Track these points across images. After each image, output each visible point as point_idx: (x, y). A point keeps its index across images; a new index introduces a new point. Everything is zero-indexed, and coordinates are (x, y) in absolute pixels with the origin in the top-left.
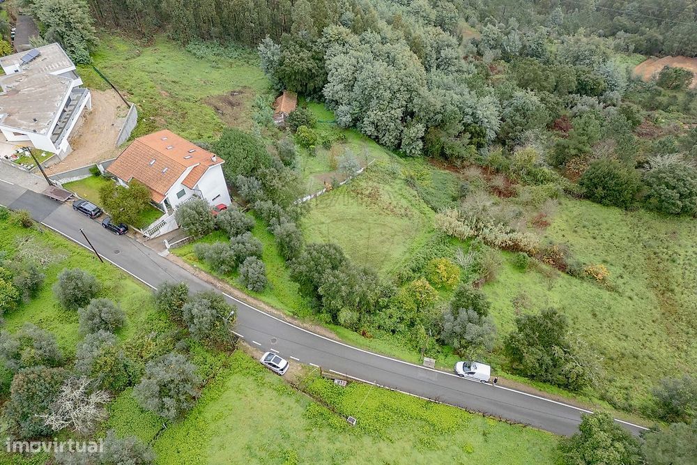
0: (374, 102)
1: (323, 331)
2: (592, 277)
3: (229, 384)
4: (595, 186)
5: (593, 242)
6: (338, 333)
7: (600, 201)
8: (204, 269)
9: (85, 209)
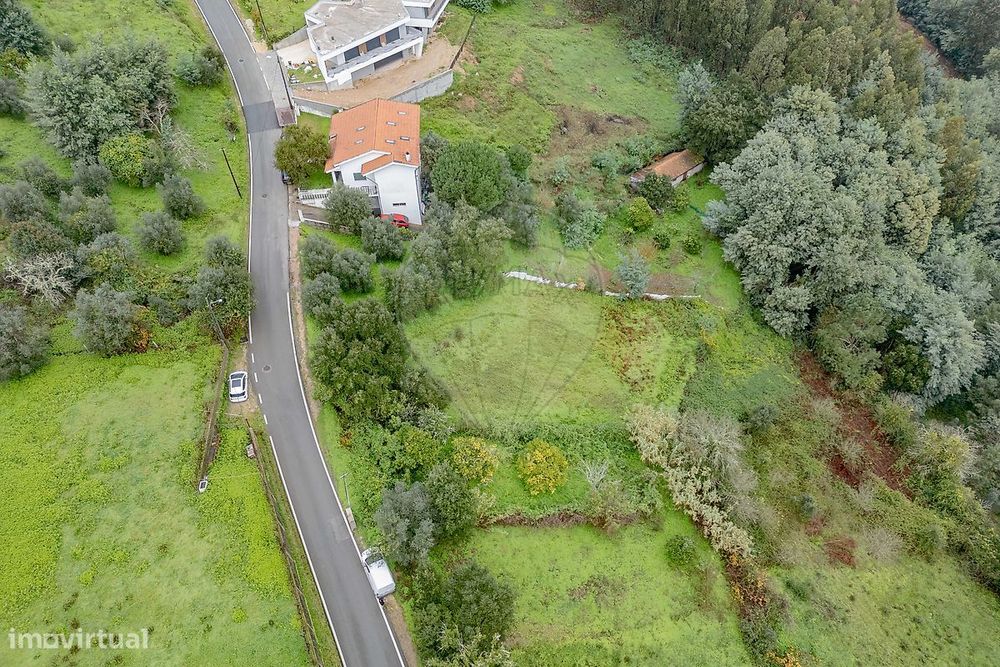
3: (177, 365)
6: (321, 412)
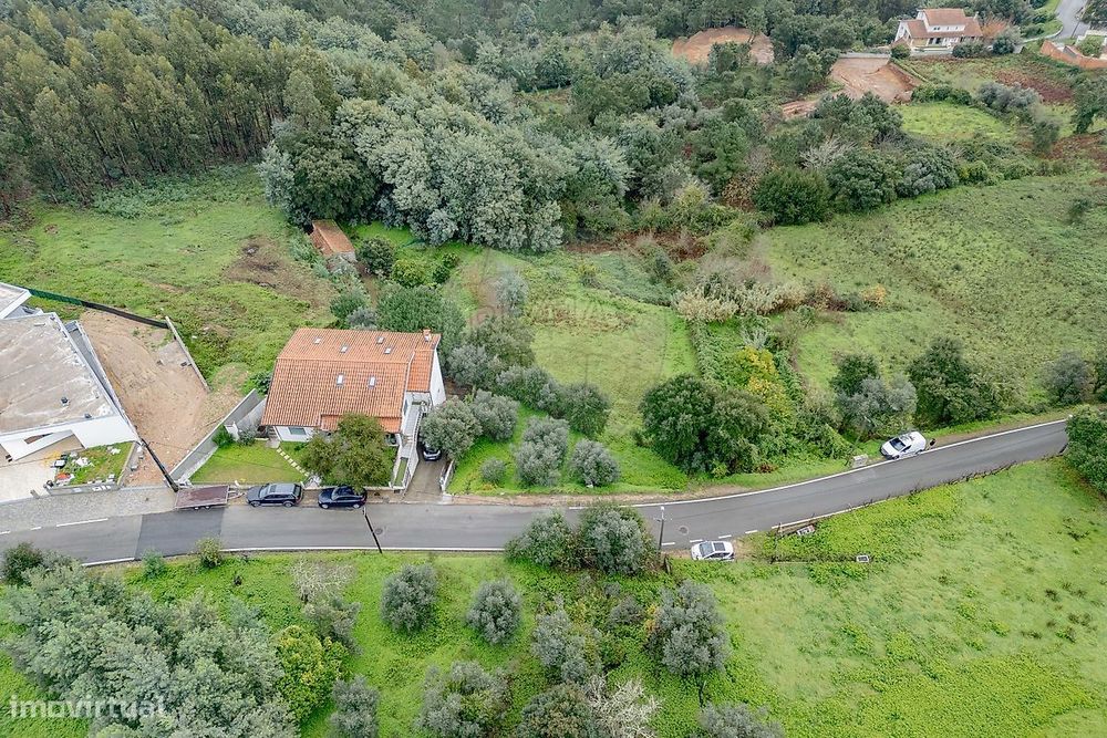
0: (483, 191)
1: (723, 490)
2: (872, 304)
4: (784, 205)
5: (827, 269)
6: (741, 484)
7: (796, 221)
8: (517, 492)
9: (277, 496)
